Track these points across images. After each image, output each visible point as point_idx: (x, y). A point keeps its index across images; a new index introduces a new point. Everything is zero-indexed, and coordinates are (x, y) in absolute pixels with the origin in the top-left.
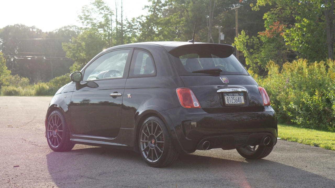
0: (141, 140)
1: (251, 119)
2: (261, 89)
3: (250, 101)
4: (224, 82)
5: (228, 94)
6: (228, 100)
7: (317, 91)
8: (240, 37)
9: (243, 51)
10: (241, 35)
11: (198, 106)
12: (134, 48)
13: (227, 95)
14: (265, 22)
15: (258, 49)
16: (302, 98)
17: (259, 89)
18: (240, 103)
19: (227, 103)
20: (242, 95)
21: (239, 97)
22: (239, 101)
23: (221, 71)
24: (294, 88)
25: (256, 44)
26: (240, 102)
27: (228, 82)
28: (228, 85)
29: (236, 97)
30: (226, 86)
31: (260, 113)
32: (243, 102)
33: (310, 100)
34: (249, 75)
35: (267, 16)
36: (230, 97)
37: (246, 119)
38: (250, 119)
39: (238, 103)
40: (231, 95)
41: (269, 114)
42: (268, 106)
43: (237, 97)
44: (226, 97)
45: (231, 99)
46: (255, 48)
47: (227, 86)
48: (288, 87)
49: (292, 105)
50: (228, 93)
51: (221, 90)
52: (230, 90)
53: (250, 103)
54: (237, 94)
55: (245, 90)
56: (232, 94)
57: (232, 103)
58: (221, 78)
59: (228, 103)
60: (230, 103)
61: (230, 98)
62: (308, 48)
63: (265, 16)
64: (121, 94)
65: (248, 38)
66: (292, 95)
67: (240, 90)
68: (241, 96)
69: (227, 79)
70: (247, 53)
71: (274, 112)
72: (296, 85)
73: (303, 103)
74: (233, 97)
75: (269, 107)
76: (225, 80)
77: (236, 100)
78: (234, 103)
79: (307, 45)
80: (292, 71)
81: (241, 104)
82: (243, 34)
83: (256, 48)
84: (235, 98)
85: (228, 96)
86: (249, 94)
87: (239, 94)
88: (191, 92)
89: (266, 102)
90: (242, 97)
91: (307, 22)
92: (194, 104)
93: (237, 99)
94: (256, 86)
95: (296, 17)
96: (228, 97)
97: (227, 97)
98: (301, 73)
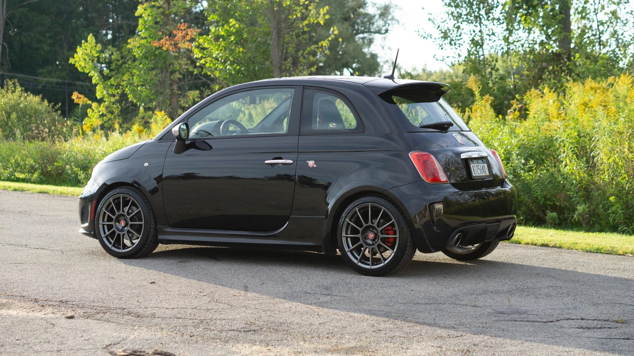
0: (344, 234)
8: (85, 46)
9: (89, 72)
10: (87, 44)
14: (141, 21)
15: (118, 69)
25: (115, 61)
35: (143, 10)
43: (481, 165)
46: (111, 67)
62: (239, 71)
64: (292, 162)
65: (101, 48)
70: (99, 76)
79: (238, 67)
82: (92, 41)
83: (113, 68)
87: (482, 161)
91: (237, 26)
95: (211, 16)
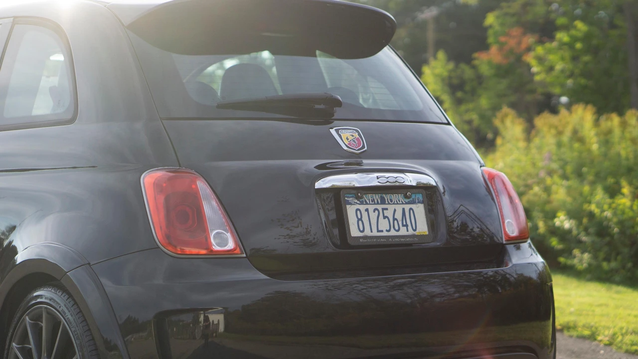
1: (457, 295)
2: (492, 177)
3: (453, 221)
4: (346, 148)
5: (362, 198)
6: (360, 219)
7: (624, 183)
11: (231, 245)
12: (15, 17)
13: (358, 198)
14: (490, 32)
15: (474, 92)
16: (590, 202)
17: (486, 177)
18: (411, 232)
19: (354, 232)
20: (421, 198)
21: (407, 207)
22: (407, 226)
23: (338, 103)
24: (565, 177)
25: (469, 82)
26: (410, 228)
27: (363, 147)
28: (365, 161)
29: (396, 208)
30: (353, 163)
31: (490, 271)
32: (423, 228)
33: (610, 207)
34: (449, 124)
35: (493, 19)
36: (371, 208)
37: (441, 294)
38: (455, 293)
39: (403, 232)
40: (373, 200)
41: (522, 275)
42: (522, 245)
43: (399, 208)
44: (351, 211)
45: (374, 216)
46: (466, 89)
47: (360, 164)
48: (550, 173)
49: (563, 221)
50: (360, 192)
51: (330, 181)
52: (372, 180)
53: (450, 231)
54: (400, 197)
55: (430, 179)
56: (377, 197)
57: (375, 233)
58: (337, 131)
59: (361, 234)
60: (367, 232)
61: (371, 211)
63: (491, 19)
65: (453, 66)
66: (560, 194)
67: (410, 179)
68: (413, 202)
69: (359, 134)
71: (540, 266)
72: (569, 169)
73: (591, 215)
74: (383, 209)
75: (525, 246)
76: (350, 138)
77: (394, 219)
78: (385, 234)
80: (560, 133)
81: (413, 236)
82: (442, 57)
83: (468, 90)
84: (389, 213)
85: (362, 203)
86: (446, 198)
87: (406, 197)
88: (202, 186)
89: (511, 227)
90: (420, 210)
91: (584, 29)
92: (214, 237)
93: (399, 216)
94: (475, 166)
96: (362, 208)
97: (357, 210)
98: (581, 140)
